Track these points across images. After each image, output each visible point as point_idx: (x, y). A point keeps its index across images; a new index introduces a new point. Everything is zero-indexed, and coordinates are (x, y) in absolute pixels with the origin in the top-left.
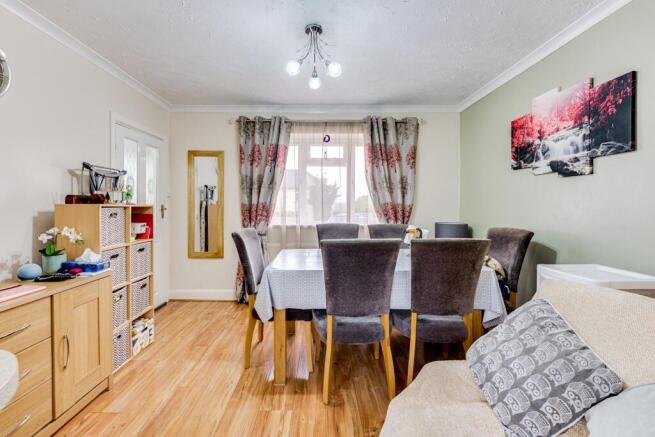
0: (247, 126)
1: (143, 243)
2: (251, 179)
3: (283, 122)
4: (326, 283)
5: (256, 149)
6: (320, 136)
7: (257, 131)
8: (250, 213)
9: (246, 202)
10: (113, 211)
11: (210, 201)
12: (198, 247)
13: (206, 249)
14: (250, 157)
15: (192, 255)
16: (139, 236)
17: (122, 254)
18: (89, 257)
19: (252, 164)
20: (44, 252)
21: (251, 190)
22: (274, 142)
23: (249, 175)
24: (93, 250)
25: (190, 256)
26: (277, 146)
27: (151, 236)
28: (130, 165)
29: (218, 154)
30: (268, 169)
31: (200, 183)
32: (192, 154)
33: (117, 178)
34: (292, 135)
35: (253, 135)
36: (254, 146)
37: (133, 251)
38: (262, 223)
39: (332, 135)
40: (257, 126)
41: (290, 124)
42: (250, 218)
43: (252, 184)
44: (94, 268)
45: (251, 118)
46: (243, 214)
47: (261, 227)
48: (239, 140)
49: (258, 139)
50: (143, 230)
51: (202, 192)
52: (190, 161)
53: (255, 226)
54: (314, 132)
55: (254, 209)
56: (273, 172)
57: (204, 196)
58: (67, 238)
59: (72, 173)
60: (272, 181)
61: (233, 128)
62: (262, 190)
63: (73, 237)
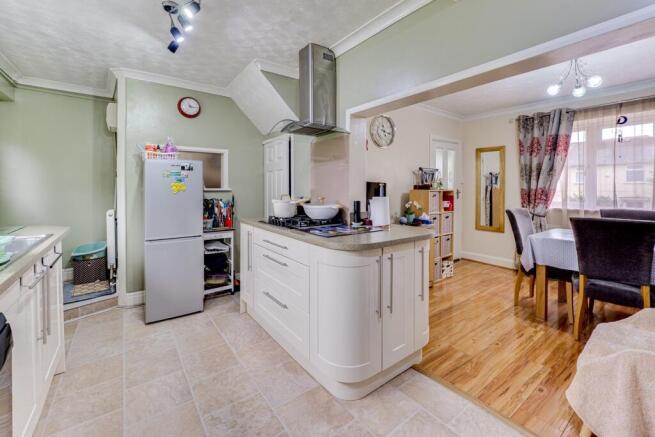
0: (525, 123)
1: (449, 213)
2: (531, 167)
3: (564, 112)
4: (578, 250)
5: (536, 141)
6: (613, 118)
7: (536, 126)
8: (529, 196)
9: (525, 186)
10: (434, 193)
11: (494, 186)
12: (484, 221)
13: (491, 224)
14: (529, 148)
15: (478, 227)
16: (446, 209)
17: (438, 218)
18: (425, 216)
19: (531, 155)
20: (406, 212)
21: (530, 176)
22: (553, 132)
23: (528, 163)
24: (426, 214)
25: (476, 228)
26: (557, 136)
27: (453, 210)
28: (439, 165)
29: (501, 149)
30: (547, 158)
31: (485, 171)
32: (479, 151)
33: (433, 174)
34: (575, 123)
35: (532, 129)
36: (534, 138)
37: (443, 218)
38: (541, 206)
39: (627, 115)
40: (536, 122)
41: (574, 113)
42: (529, 202)
43: (531, 172)
44: (427, 222)
45: (530, 115)
46: (522, 198)
47: (540, 209)
48: (518, 136)
49: (537, 133)
50: (448, 206)
51: (487, 178)
52: (478, 157)
53: (533, 208)
54: (604, 115)
55: (533, 193)
56: (552, 160)
57: (489, 182)
58: (416, 207)
59: (414, 173)
60: (552, 169)
61: (514, 126)
62: (541, 177)
63: (418, 206)
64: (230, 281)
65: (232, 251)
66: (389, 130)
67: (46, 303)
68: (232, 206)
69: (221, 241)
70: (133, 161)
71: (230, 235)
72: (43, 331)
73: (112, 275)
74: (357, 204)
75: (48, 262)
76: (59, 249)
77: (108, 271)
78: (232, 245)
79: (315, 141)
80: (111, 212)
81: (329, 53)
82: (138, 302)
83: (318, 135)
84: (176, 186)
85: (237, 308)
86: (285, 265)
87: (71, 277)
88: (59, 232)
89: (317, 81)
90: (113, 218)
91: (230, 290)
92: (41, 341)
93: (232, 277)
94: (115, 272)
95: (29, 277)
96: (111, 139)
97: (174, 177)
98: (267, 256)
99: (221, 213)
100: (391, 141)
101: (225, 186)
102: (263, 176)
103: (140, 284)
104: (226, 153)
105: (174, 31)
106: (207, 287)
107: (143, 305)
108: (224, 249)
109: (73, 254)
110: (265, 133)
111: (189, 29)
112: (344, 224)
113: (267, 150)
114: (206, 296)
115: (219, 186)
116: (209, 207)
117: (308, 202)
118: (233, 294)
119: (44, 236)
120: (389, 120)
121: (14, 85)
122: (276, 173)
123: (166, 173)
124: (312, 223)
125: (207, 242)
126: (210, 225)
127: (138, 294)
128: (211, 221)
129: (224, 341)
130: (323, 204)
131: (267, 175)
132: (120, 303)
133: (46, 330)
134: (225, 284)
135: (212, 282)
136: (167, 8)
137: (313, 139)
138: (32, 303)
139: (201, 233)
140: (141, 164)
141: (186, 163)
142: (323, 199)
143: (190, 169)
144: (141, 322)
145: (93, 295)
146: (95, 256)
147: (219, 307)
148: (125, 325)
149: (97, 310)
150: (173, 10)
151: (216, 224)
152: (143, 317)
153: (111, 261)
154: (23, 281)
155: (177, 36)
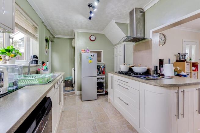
1: (196, 72)
10: (188, 63)
16: (193, 70)
17: (190, 74)
24: (184, 72)
27: (197, 71)
33: (185, 56)
37: (192, 74)
44: (185, 76)
50: (195, 69)
58: (178, 69)
59: (175, 55)
63: (179, 69)
64: (104, 91)
65: (105, 82)
66: (163, 39)
67: (60, 92)
68: (105, 68)
69: (101, 78)
70: (79, 55)
71: (104, 77)
72: (59, 101)
73: (73, 86)
74: (156, 67)
75: (60, 82)
76: (63, 78)
77: (73, 85)
78: (105, 80)
79: (135, 44)
80: (73, 69)
81: (142, 10)
82: (80, 94)
83: (136, 42)
84: (90, 61)
85: (107, 100)
86: (127, 89)
87: (65, 85)
88: (63, 73)
89: (138, 21)
90: (74, 70)
91: (104, 94)
92: (59, 104)
93: (105, 90)
94: (74, 85)
95: (56, 86)
96: (73, 49)
97: (89, 58)
98: (119, 85)
99: (102, 70)
100: (165, 43)
101: (102, 61)
102: (114, 58)
103: (80, 89)
104: (103, 51)
105: (91, 12)
106: (98, 92)
107: (81, 95)
108: (103, 81)
109: (65, 79)
110: (114, 44)
111: (95, 10)
112: (150, 75)
113: (115, 49)
114: (97, 95)
115: (101, 62)
116: (98, 68)
117: (133, 66)
118: (105, 95)
119: (59, 74)
120: (163, 35)
121: (54, 38)
122: (119, 57)
123: (87, 57)
124: (137, 74)
125: (98, 78)
126: (98, 73)
127: (80, 92)
128: (99, 72)
129: (104, 111)
130: (140, 67)
131: (115, 58)
132: (75, 94)
133: (60, 101)
134: (103, 92)
135: (99, 91)
136: (89, 6)
137: (134, 43)
138: (57, 92)
139: (96, 76)
140: (81, 55)
141: (92, 54)
142: (140, 65)
143: (94, 56)
144: (81, 100)
145: (69, 91)
146: (70, 80)
147: (102, 99)
148: (77, 100)
149: (70, 95)
150: (91, 5)
151: (100, 73)
152: (81, 99)
153: (73, 82)
154: (55, 86)
155: (92, 14)
